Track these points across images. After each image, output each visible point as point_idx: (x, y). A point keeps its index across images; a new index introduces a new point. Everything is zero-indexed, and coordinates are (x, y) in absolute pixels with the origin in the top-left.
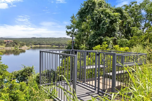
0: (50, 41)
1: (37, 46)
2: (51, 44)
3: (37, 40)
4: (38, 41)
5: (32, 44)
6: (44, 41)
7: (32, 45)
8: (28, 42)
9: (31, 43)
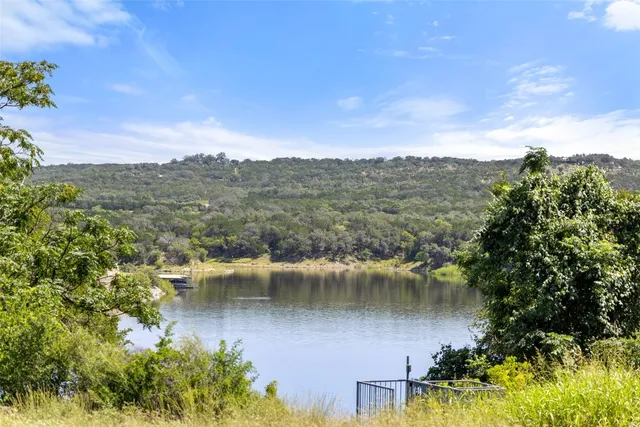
0: (401, 204)
1: (243, 266)
2: (418, 244)
3: (242, 192)
4: (250, 201)
5: (183, 244)
6: (325, 212)
7: (183, 260)
8: (144, 219)
9: (179, 232)
